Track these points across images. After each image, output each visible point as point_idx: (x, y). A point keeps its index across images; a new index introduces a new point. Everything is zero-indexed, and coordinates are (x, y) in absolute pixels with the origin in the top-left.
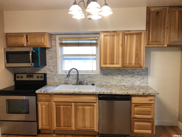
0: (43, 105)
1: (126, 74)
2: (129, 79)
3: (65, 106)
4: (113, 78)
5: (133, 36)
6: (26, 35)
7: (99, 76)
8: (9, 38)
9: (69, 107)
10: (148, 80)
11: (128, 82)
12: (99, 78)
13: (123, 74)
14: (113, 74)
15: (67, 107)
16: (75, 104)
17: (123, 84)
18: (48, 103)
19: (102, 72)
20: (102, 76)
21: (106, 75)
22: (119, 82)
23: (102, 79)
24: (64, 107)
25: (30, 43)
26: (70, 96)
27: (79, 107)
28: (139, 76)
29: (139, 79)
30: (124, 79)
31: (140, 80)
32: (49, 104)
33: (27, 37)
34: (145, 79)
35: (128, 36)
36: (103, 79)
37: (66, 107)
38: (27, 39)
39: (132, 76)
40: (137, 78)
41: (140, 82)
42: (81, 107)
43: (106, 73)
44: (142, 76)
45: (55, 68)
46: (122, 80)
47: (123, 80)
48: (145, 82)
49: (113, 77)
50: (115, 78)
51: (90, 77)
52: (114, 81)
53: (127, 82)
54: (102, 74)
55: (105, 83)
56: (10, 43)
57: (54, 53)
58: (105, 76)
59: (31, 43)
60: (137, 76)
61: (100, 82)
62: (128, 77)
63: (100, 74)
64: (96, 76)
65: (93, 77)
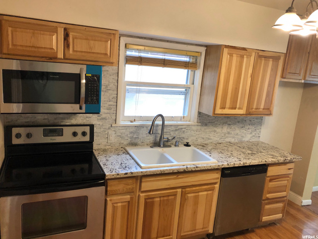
0: (117, 203)
1: (234, 124)
2: (238, 131)
3: (163, 197)
4: (215, 131)
5: (269, 61)
6: (65, 29)
7: (194, 128)
8: (10, 29)
9: (170, 198)
10: (260, 132)
11: (236, 136)
12: (194, 131)
13: (230, 123)
14: (217, 124)
15: (167, 200)
16: (183, 190)
17: (228, 140)
18: (129, 196)
19: (200, 120)
20: (199, 128)
21: (206, 125)
22: (223, 137)
23: (198, 133)
24: (162, 199)
25: (74, 51)
26: (175, 177)
27: (189, 195)
28: (250, 127)
29: (250, 130)
30: (231, 132)
31: (251, 133)
32: (132, 198)
33: (66, 36)
34: (257, 131)
35: (262, 60)
36: (200, 133)
37: (165, 198)
38: (68, 41)
39: (241, 125)
40: (249, 129)
41: (251, 135)
42: (192, 195)
43: (205, 121)
44: (255, 126)
45: (112, 111)
46: (227, 134)
47: (229, 133)
48: (257, 135)
49: (216, 129)
50: (218, 130)
51: (178, 129)
52: (216, 136)
53: (233, 137)
54: (200, 124)
55: (202, 140)
56: (13, 45)
57: (112, 77)
58: (203, 128)
59: (77, 51)
60: (249, 126)
61: (195, 138)
62: (237, 129)
63: (197, 124)
64: (188, 128)
65: (183, 130)
